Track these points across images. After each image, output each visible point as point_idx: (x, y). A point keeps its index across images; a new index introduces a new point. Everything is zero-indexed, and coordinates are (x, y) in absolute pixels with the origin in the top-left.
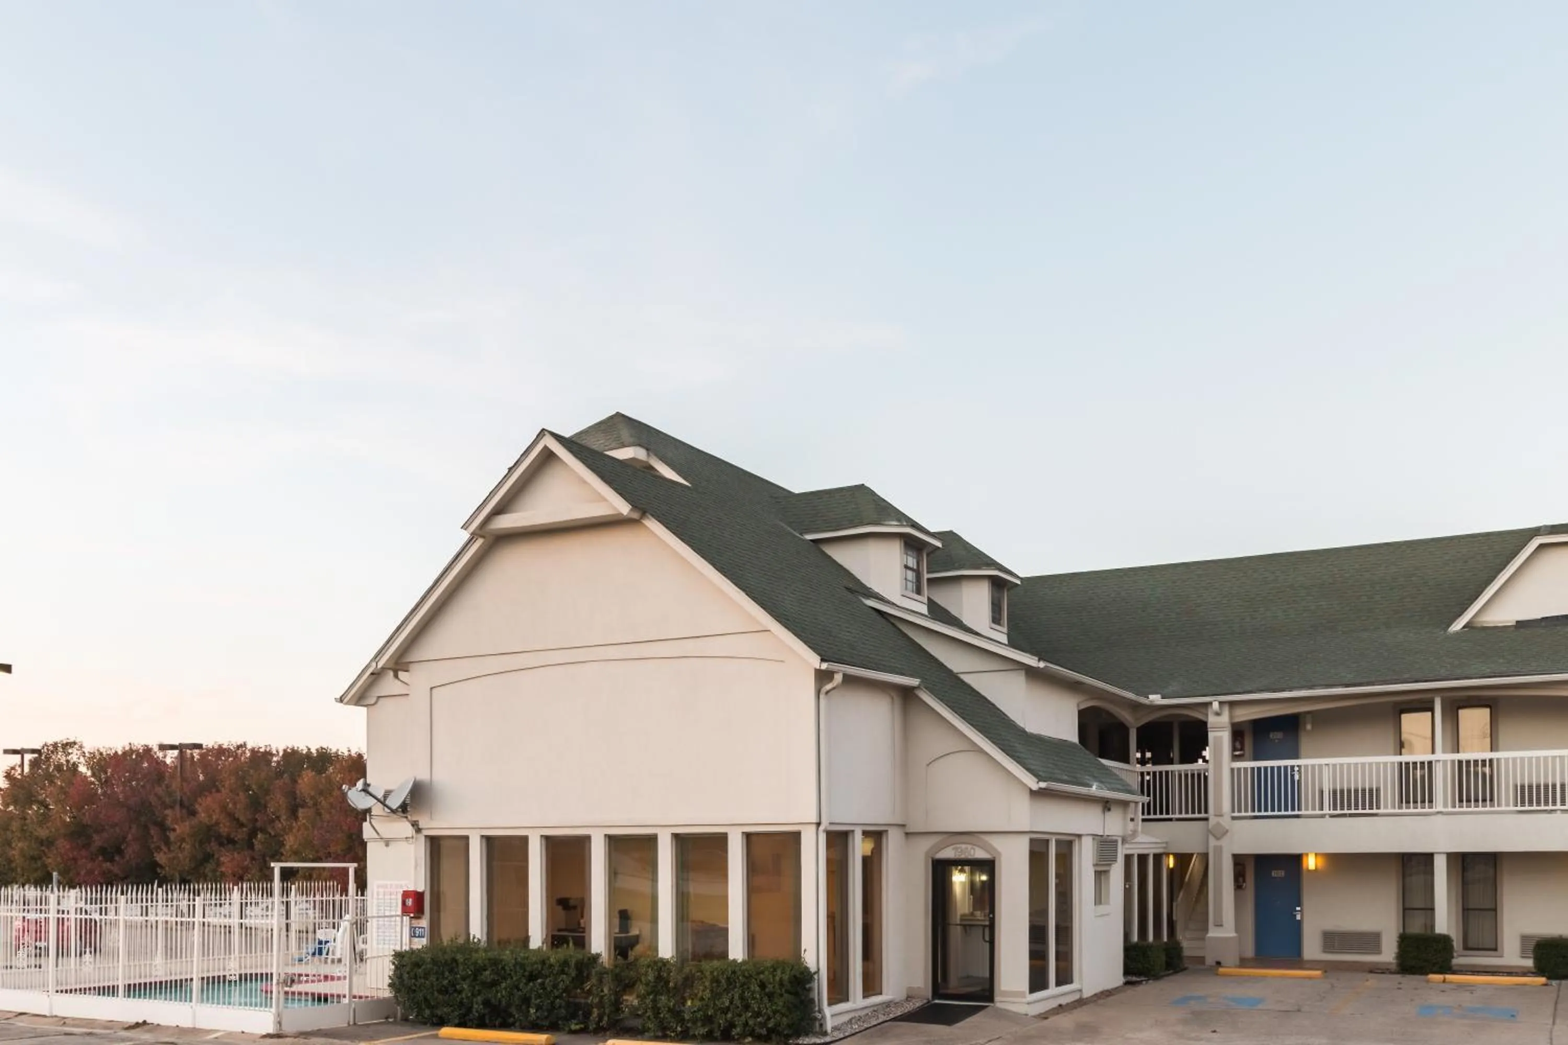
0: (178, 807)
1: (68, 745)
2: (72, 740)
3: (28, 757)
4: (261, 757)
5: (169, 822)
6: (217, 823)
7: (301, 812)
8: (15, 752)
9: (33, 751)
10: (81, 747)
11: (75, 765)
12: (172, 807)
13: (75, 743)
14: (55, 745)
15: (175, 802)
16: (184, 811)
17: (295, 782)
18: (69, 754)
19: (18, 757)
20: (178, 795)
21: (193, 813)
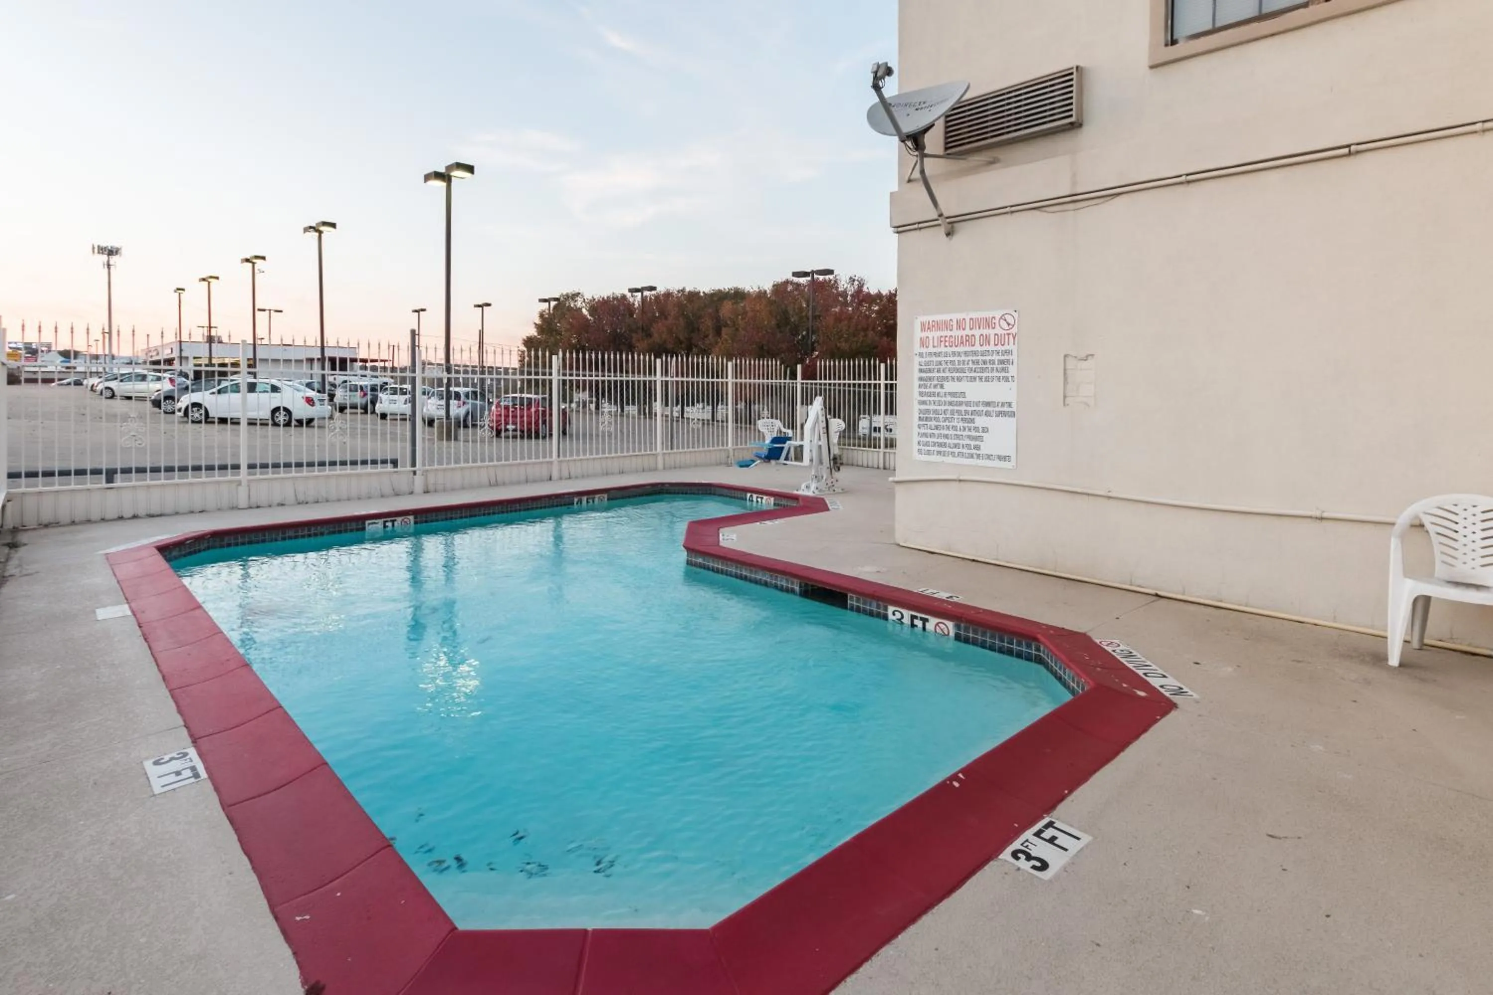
0: (640, 331)
1: (575, 296)
2: (577, 291)
3: (553, 303)
4: (693, 296)
5: (634, 341)
6: (665, 342)
7: (724, 331)
8: (545, 301)
9: (555, 299)
10: (582, 296)
11: (580, 309)
12: (636, 332)
13: (579, 293)
14: (567, 295)
15: (638, 328)
16: (644, 334)
17: (717, 311)
18: (576, 301)
19: (547, 304)
20: (640, 324)
21: (650, 335)
